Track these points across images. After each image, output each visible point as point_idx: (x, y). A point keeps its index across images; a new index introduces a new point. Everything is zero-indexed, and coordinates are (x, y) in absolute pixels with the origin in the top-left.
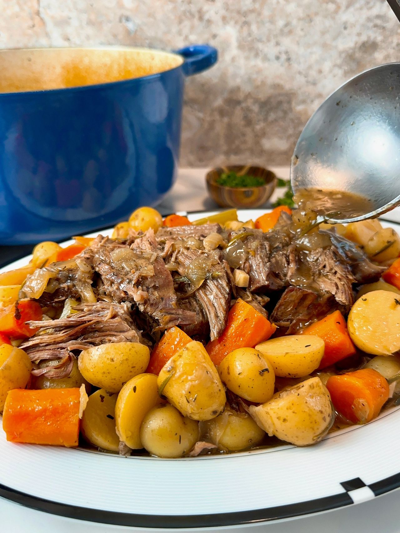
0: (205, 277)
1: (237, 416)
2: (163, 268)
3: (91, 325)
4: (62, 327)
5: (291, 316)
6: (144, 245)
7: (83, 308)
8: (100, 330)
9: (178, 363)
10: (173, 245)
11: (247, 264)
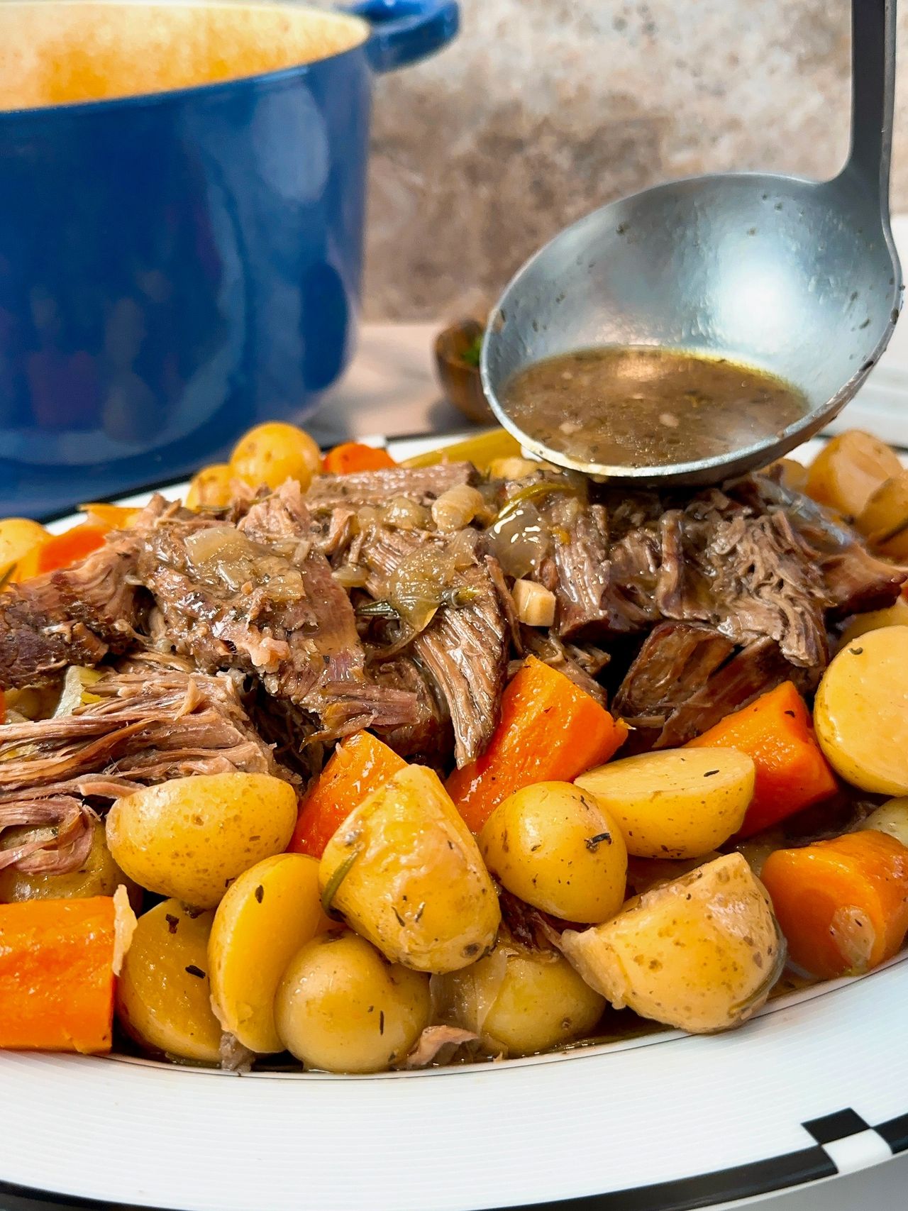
0: (439, 601)
1: (530, 958)
2: (326, 579)
3: (137, 732)
4: (59, 739)
5: (666, 699)
6: (273, 520)
7: (113, 688)
8: (160, 745)
9: (372, 823)
10: (351, 519)
11: (549, 567)
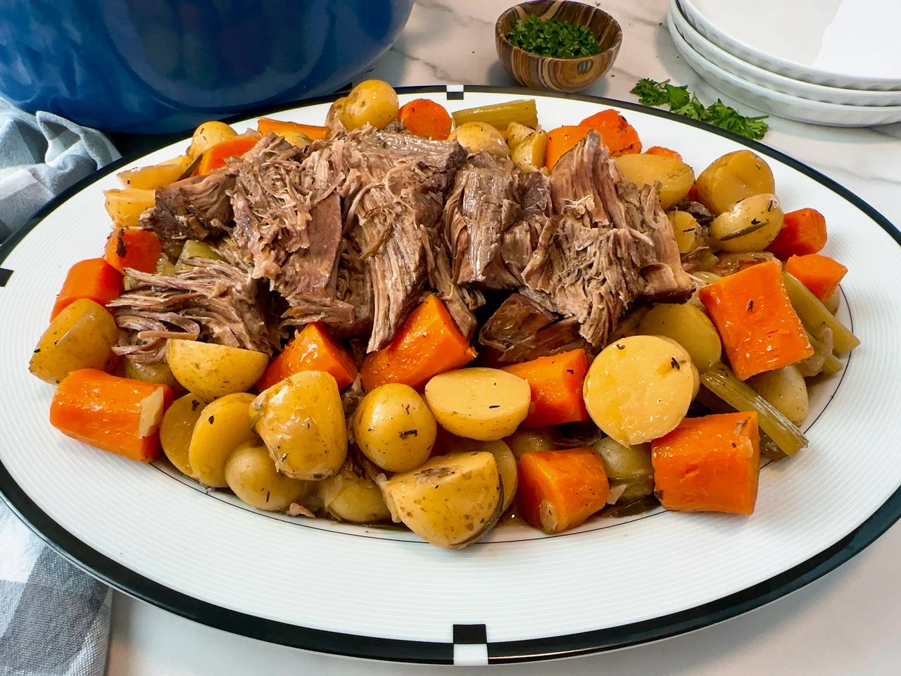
1: (359, 483)
3: (193, 298)
4: (164, 288)
5: (509, 337)
6: (320, 166)
8: (208, 309)
9: (272, 401)
10: (359, 178)
11: (464, 237)
